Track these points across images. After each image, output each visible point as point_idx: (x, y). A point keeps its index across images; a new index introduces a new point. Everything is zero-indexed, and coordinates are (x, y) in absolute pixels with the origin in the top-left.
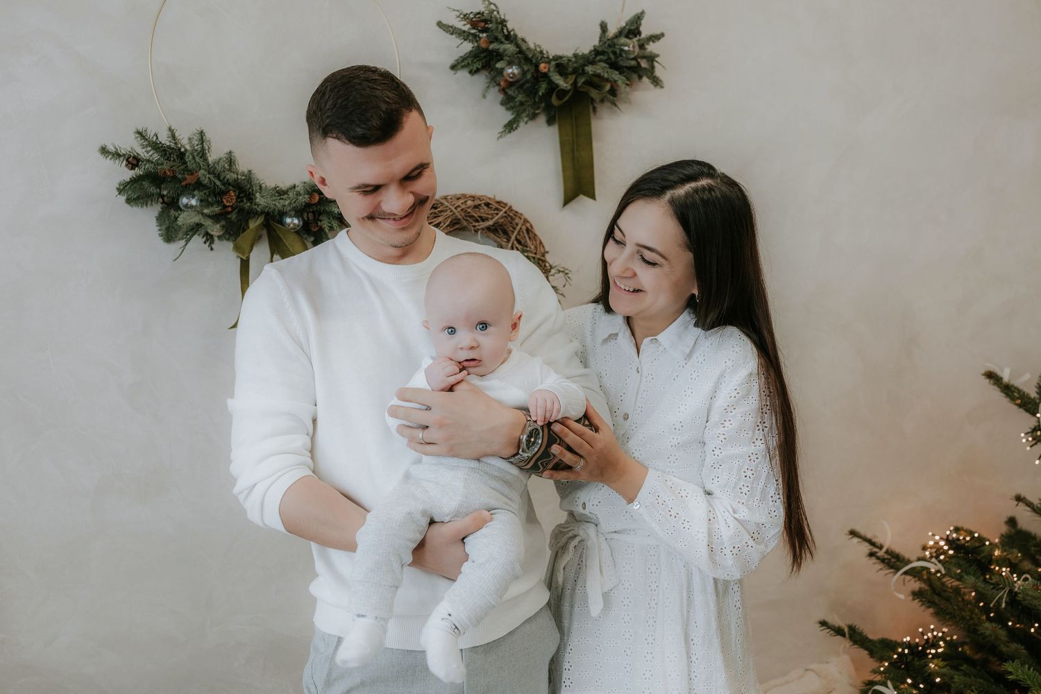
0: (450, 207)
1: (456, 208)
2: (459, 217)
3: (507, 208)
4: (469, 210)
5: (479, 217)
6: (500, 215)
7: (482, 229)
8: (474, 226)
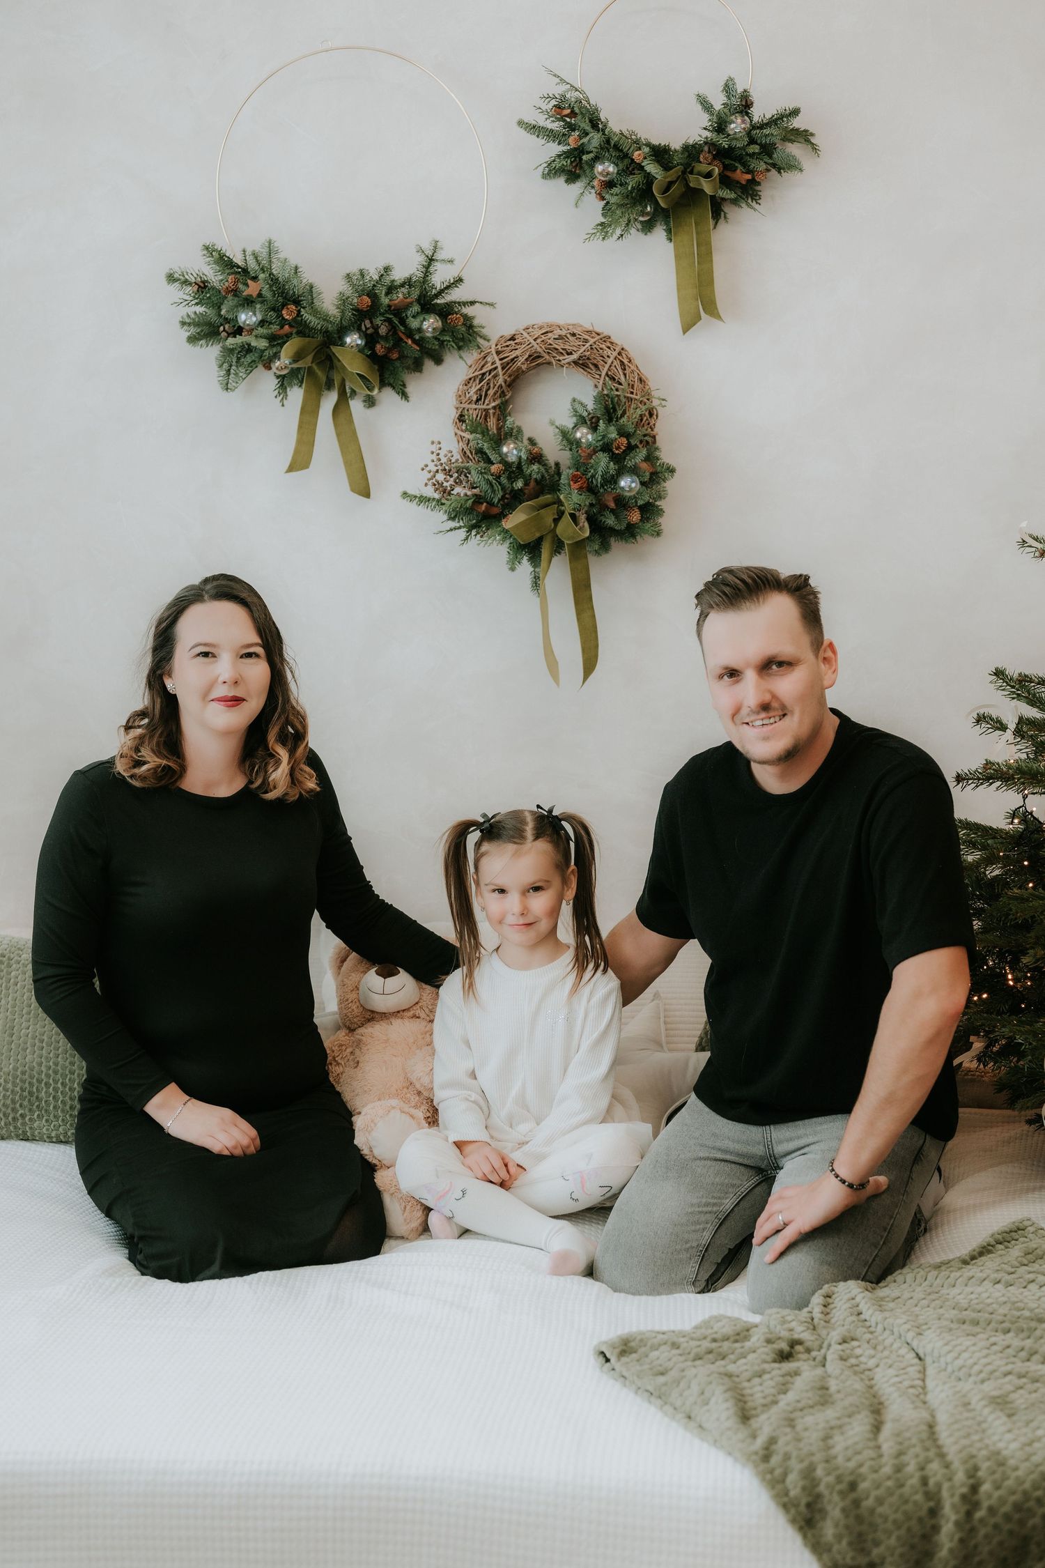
0: (529, 338)
1: (535, 340)
2: (539, 349)
3: (598, 337)
4: (550, 341)
5: (563, 349)
6: (586, 346)
7: (569, 363)
8: (559, 361)
